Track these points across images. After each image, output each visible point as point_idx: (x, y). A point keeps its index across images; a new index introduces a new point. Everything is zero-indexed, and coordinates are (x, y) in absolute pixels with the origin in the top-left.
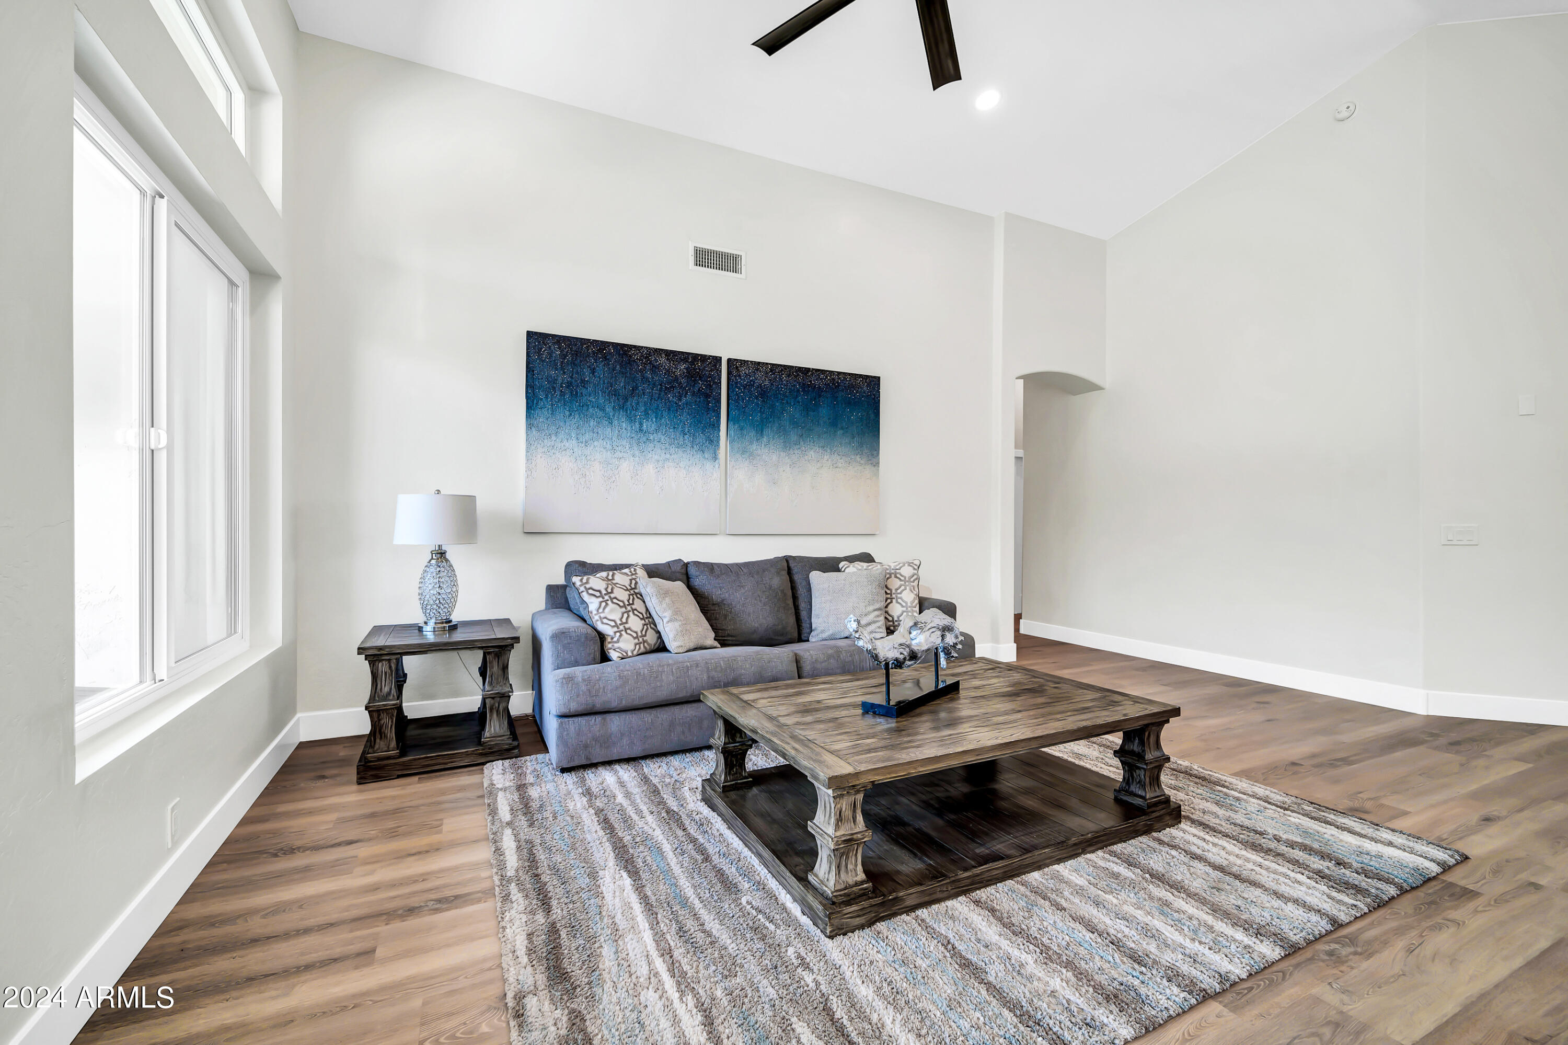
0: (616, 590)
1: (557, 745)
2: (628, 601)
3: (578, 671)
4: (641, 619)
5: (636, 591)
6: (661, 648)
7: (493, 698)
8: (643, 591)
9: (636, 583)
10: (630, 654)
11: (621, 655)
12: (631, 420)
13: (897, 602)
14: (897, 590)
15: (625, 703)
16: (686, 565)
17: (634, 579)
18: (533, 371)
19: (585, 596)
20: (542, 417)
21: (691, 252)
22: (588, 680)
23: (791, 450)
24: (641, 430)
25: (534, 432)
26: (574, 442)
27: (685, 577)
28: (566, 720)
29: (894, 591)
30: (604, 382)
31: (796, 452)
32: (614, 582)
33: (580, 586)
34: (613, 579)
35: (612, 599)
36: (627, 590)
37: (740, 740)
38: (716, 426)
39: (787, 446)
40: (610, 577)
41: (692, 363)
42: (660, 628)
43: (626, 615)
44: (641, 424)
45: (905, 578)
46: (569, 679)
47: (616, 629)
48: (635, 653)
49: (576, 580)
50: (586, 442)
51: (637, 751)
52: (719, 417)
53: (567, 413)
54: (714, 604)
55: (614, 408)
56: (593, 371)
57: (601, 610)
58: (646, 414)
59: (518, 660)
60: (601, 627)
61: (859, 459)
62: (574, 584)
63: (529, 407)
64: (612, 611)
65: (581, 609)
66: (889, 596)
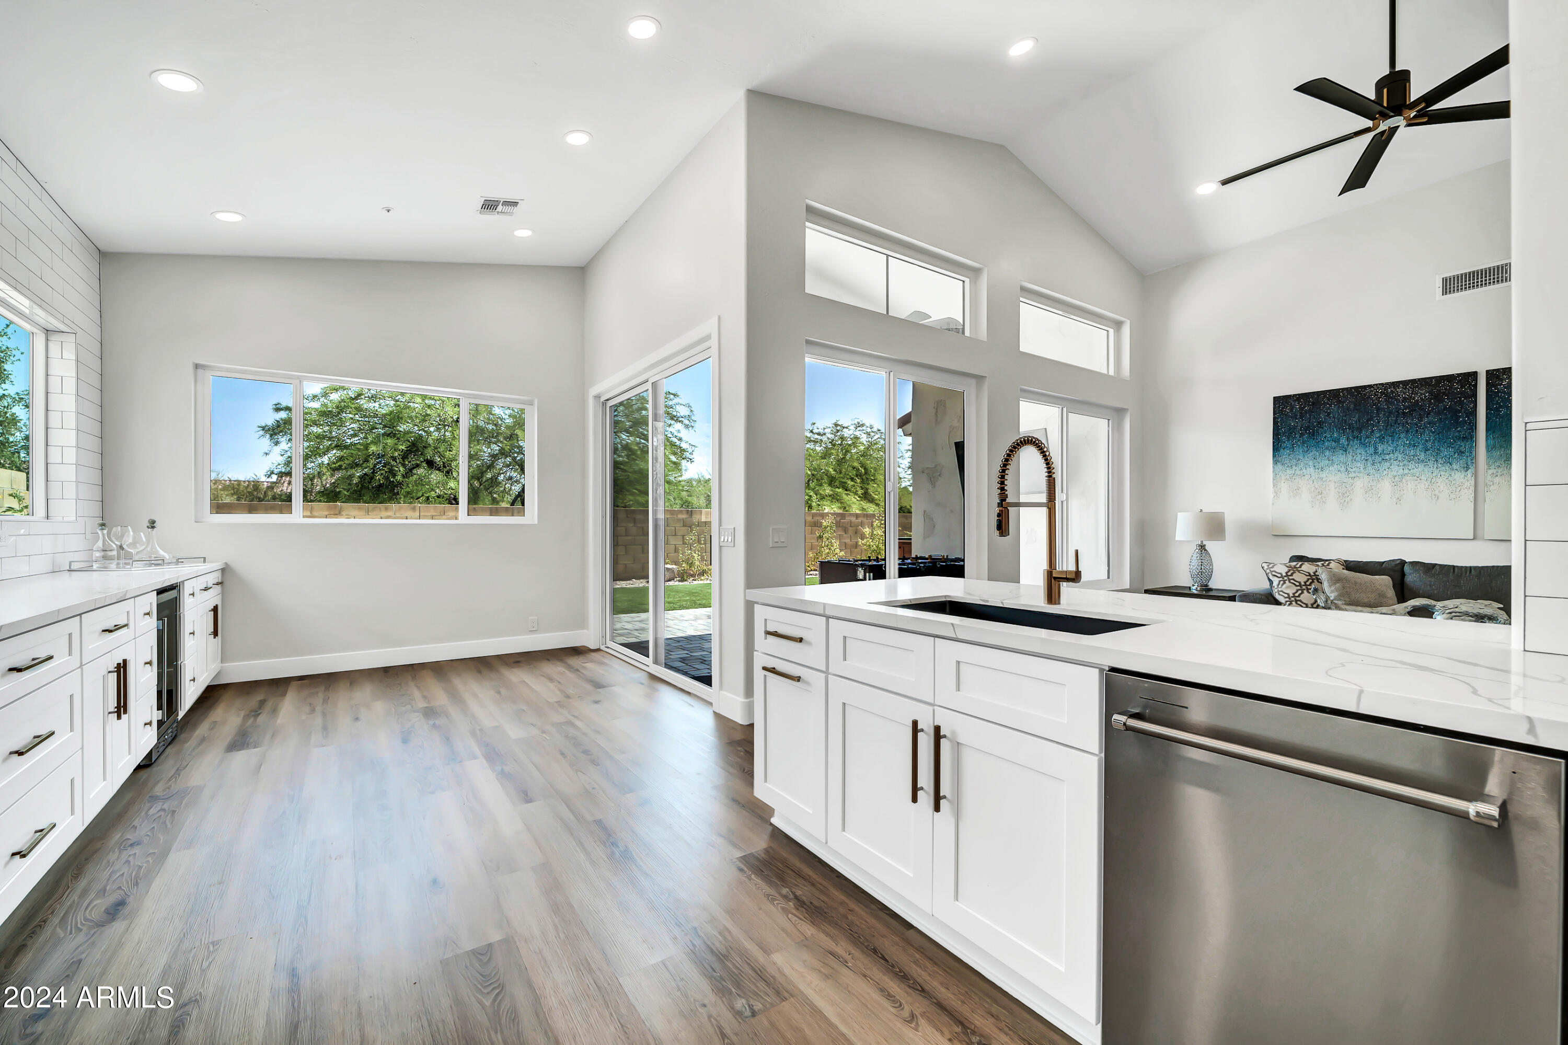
2: (1305, 583)
5: (1313, 577)
8: (1321, 577)
12: (1363, 445)
16: (1402, 564)
17: (1316, 569)
19: (1271, 576)
20: (1285, 454)
21: (1439, 283)
24: (1376, 453)
25: (1279, 466)
26: (1312, 470)
30: (1338, 419)
32: (1298, 569)
33: (1267, 569)
35: (1289, 580)
36: (1309, 575)
38: (1468, 438)
40: (1298, 566)
43: (1299, 592)
44: (1376, 449)
47: (1288, 599)
49: (1266, 565)
53: (1306, 449)
55: (1348, 439)
56: (1329, 414)
57: (1280, 586)
58: (1382, 439)
60: (1277, 597)
63: (1276, 449)
64: (1287, 587)
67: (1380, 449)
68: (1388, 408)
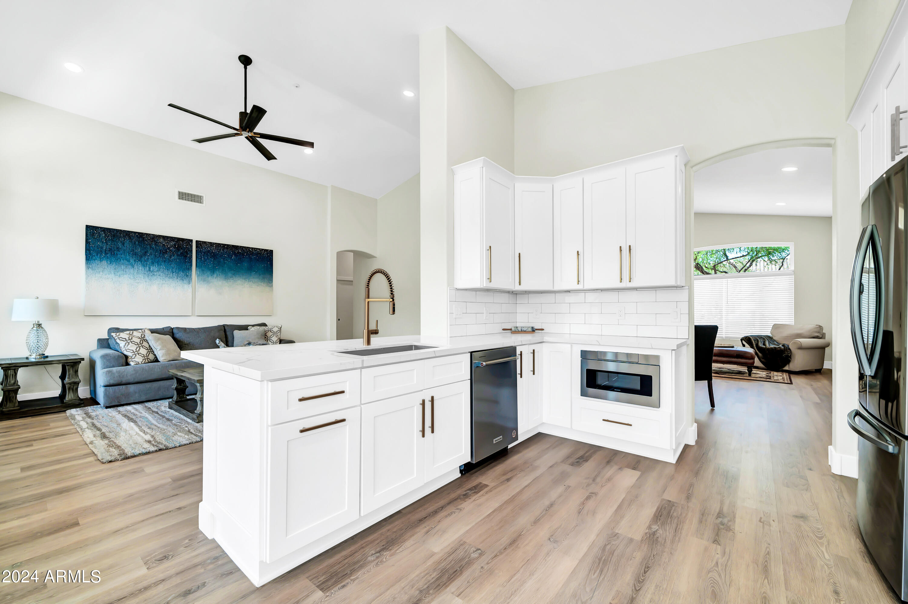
0: (133, 338)
1: (104, 398)
2: (140, 342)
3: (114, 369)
4: (146, 350)
5: (144, 339)
6: (156, 360)
7: (70, 384)
8: (147, 339)
9: (144, 336)
10: (140, 363)
11: (136, 364)
12: (144, 266)
13: (270, 341)
14: (270, 336)
15: (136, 380)
16: (172, 329)
17: (143, 334)
18: (90, 243)
19: (118, 341)
20: (95, 263)
21: (177, 194)
22: (119, 372)
23: (229, 280)
24: (149, 270)
25: (90, 270)
26: (113, 275)
27: (171, 334)
28: (108, 387)
29: (269, 337)
30: (129, 249)
31: (231, 281)
32: (133, 335)
33: (116, 337)
34: (132, 334)
35: (131, 342)
36: (140, 338)
37: (183, 385)
38: (190, 268)
39: (226, 278)
40: (131, 333)
41: (177, 242)
42: (156, 353)
43: (138, 348)
44: (150, 268)
45: (274, 332)
46: (109, 372)
47: (133, 353)
48: (143, 363)
49: (113, 334)
50: (119, 275)
51: (143, 398)
52: (191, 265)
53: (109, 262)
54: (185, 344)
55: (135, 261)
56: (123, 244)
57: (126, 346)
58: (153, 263)
59: (83, 368)
60: (125, 353)
61: (263, 284)
62: (112, 336)
63: (87, 259)
64: (131, 346)
65: (116, 346)
66: (267, 339)
67: (152, 269)
68: (156, 248)
